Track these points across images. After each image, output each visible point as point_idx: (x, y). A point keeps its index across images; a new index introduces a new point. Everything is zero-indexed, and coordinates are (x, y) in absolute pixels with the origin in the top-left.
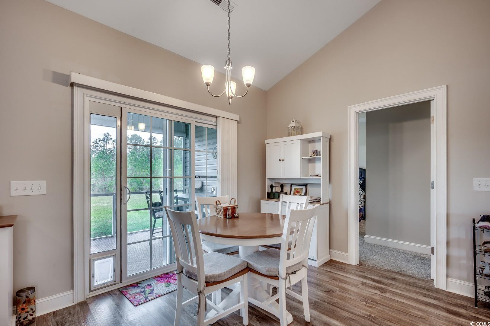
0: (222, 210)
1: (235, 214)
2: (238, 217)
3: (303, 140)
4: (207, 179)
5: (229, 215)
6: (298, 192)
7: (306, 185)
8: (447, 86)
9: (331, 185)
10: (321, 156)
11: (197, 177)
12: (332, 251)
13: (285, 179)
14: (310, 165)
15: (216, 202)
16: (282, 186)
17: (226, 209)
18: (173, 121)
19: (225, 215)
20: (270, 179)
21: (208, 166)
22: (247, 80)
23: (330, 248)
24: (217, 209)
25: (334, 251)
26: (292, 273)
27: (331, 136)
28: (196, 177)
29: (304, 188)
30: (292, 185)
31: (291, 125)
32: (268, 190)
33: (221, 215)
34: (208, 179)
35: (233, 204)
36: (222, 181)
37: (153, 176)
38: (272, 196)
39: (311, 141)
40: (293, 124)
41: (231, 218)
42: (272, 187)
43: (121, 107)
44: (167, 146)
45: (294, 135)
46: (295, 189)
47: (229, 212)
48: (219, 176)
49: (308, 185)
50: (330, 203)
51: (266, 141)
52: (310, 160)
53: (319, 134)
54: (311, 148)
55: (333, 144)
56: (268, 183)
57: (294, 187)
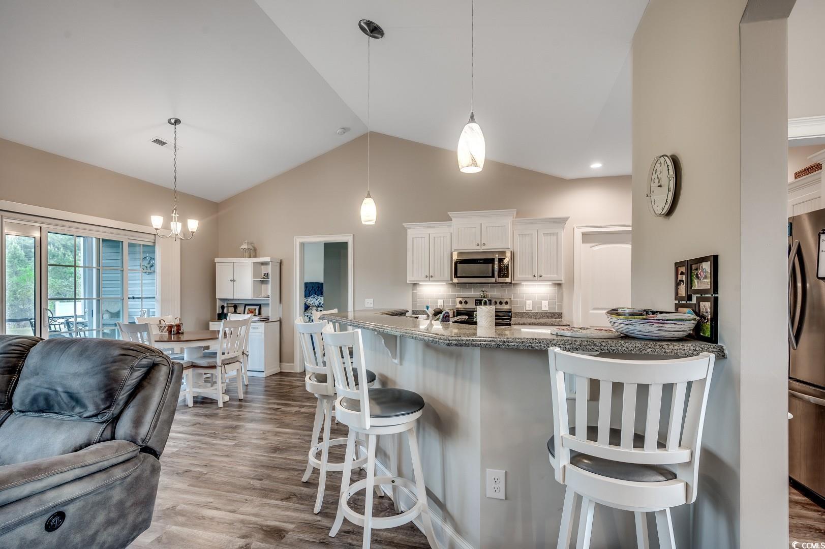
0: (167, 327)
1: (180, 330)
2: (183, 333)
3: (255, 263)
4: (142, 300)
5: (174, 331)
6: (252, 312)
7: (260, 305)
8: (354, 235)
9: (281, 305)
10: (270, 279)
11: (131, 298)
12: (282, 364)
13: (238, 300)
14: (263, 286)
15: (160, 321)
16: (235, 307)
17: (170, 327)
18: (101, 240)
19: (170, 332)
20: (221, 300)
21: (143, 288)
22: (192, 229)
23: (280, 362)
24: (161, 327)
25: (284, 364)
26: (228, 364)
27: (281, 261)
28: (129, 298)
29: (257, 308)
30: (246, 305)
31: (243, 247)
32: (218, 311)
33: (165, 332)
34: (144, 300)
35: (177, 322)
36: (163, 301)
37: (77, 297)
38: (222, 316)
39: (263, 264)
40: (245, 246)
41: (176, 334)
42: (223, 307)
43: (41, 227)
44: (92, 265)
45: (246, 257)
46: (249, 310)
47: (174, 329)
48: (158, 297)
49: (262, 305)
50: (280, 321)
51: (216, 260)
52: (262, 282)
53: (267, 259)
54: (264, 270)
55: (283, 267)
56: (219, 304)
57: (247, 308)
